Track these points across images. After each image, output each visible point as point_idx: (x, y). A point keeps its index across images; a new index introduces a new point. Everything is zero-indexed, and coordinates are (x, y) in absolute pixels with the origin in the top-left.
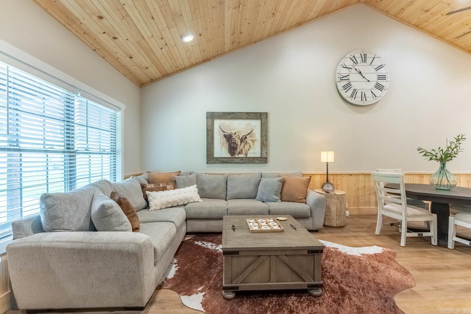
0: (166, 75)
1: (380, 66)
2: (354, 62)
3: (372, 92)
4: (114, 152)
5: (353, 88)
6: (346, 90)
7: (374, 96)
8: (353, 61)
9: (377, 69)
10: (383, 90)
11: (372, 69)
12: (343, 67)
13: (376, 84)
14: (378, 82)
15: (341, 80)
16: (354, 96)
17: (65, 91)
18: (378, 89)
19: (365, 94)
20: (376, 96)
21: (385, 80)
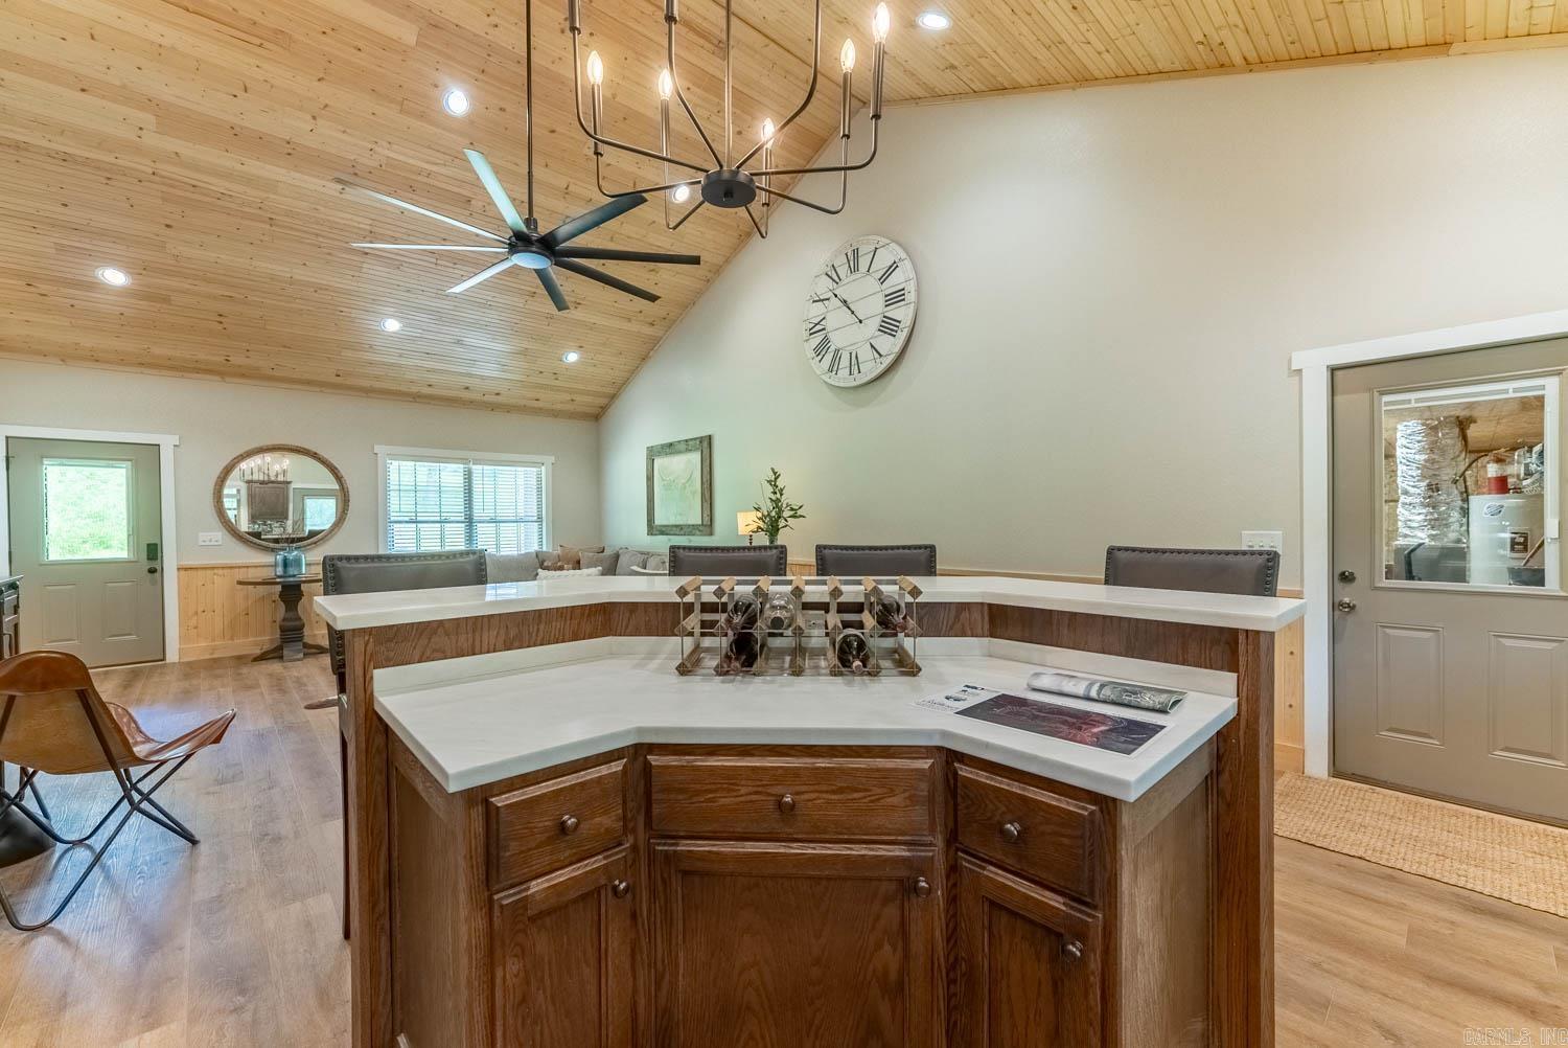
0: (613, 397)
1: (891, 267)
2: (834, 280)
3: (872, 346)
4: (540, 519)
5: (833, 348)
6: (820, 357)
7: (877, 355)
8: (831, 278)
9: (882, 280)
10: (899, 331)
11: (871, 283)
12: (814, 301)
13: (883, 321)
14: (886, 314)
15: (811, 334)
16: (835, 368)
17: (462, 466)
18: (885, 333)
19: (857, 357)
20: (881, 355)
21: (903, 303)
